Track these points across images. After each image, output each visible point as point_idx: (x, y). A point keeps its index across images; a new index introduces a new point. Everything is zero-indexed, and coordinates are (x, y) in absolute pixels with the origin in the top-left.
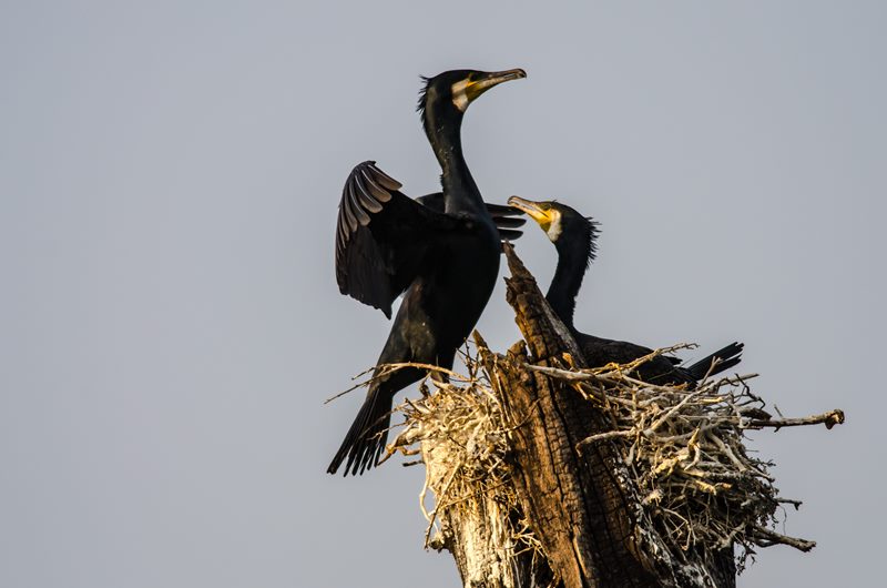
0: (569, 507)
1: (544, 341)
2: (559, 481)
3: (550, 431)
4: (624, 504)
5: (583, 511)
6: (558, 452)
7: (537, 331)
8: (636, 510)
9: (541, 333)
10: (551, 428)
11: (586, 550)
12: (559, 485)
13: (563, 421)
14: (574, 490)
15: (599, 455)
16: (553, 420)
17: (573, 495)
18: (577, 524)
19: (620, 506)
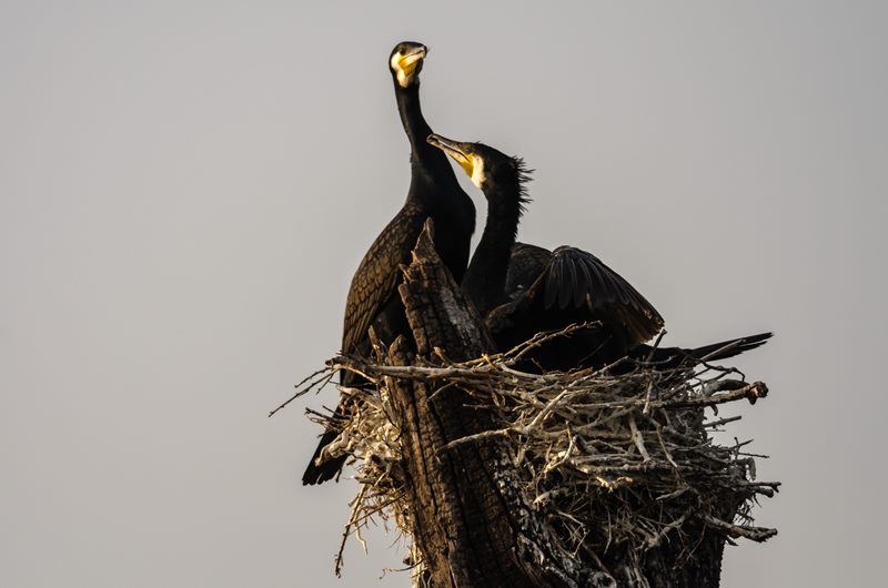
0: (442, 520)
1: (425, 334)
2: (432, 492)
3: (423, 437)
4: (505, 511)
5: (459, 524)
6: (431, 460)
7: (418, 324)
8: (519, 516)
9: (423, 326)
10: (424, 433)
11: (461, 567)
12: (433, 497)
13: (439, 423)
14: (447, 500)
15: (479, 458)
16: (427, 423)
17: (447, 507)
18: (452, 539)
19: (501, 514)
